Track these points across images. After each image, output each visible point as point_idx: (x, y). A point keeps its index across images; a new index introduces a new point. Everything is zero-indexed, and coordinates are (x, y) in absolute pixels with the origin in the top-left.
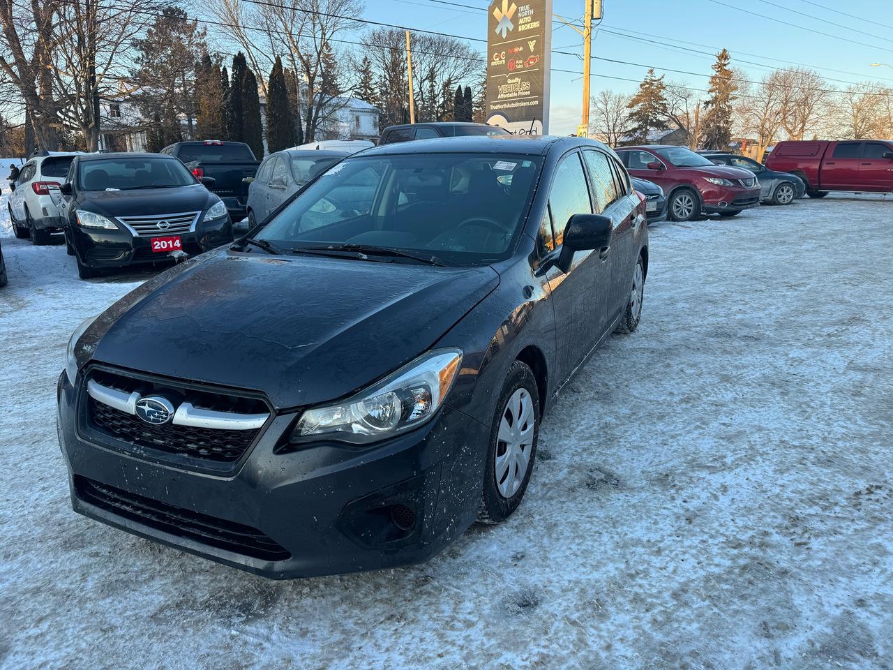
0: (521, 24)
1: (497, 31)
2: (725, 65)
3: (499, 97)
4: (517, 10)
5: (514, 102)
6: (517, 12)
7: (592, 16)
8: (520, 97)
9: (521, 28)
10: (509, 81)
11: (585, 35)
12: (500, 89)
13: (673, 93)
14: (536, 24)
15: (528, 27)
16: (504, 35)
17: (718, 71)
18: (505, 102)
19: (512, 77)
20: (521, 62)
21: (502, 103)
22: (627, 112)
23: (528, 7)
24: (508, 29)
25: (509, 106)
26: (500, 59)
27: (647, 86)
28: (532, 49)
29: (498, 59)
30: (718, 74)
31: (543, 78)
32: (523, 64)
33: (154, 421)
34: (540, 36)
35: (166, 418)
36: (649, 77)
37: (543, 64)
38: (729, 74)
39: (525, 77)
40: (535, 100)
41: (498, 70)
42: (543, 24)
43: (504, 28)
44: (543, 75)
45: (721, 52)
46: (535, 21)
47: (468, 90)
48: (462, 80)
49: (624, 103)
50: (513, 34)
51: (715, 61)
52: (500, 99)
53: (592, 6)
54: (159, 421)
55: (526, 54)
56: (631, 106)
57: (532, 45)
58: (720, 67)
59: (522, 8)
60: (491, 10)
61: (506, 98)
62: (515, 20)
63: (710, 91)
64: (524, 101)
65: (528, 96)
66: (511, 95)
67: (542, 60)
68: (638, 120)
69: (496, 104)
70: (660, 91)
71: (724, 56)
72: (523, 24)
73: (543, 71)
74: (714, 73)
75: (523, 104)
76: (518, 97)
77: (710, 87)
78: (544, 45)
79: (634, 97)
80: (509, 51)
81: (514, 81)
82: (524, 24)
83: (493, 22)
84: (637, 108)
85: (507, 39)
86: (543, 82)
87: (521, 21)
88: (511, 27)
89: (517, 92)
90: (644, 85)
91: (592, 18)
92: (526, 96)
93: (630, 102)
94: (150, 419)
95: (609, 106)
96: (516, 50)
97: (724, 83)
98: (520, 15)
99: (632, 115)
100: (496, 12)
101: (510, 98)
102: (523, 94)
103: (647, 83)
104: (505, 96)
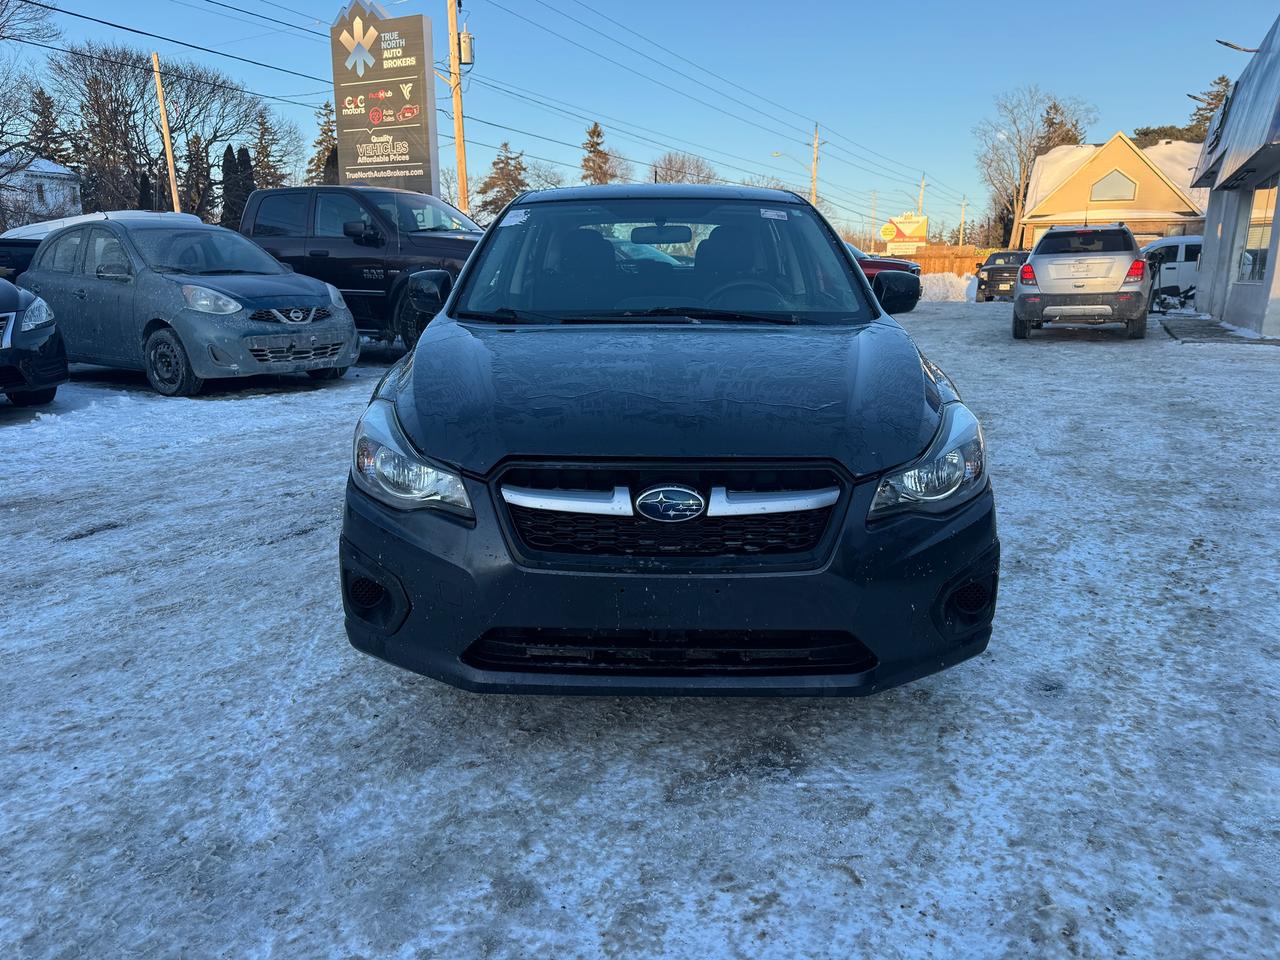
0: (387, 59)
1: (349, 65)
2: (598, 144)
3: (360, 160)
4: (379, 37)
5: (385, 170)
6: (378, 40)
7: (460, 59)
8: (394, 162)
9: (387, 65)
10: (374, 139)
11: (453, 85)
12: (360, 150)
13: (539, 176)
14: (411, 61)
15: (399, 63)
16: (361, 72)
17: (591, 152)
18: (370, 169)
19: (379, 134)
20: (391, 112)
21: (364, 171)
22: (478, 200)
23: (395, 34)
24: (366, 64)
25: (376, 174)
26: (357, 107)
27: (501, 165)
28: (407, 96)
29: (353, 106)
30: (591, 155)
31: (427, 138)
32: (394, 115)
33: (675, 517)
34: (419, 76)
35: (697, 510)
36: (503, 154)
37: (426, 118)
38: (603, 155)
39: (399, 135)
40: (417, 168)
41: (353, 121)
42: (421, 61)
43: (359, 63)
44: (427, 133)
45: (592, 126)
46: (410, 56)
47: (243, 152)
48: (235, 137)
49: (474, 187)
50: (376, 70)
51: (586, 138)
52: (361, 164)
53: (459, 44)
54: (686, 516)
55: (397, 102)
56: (483, 192)
57: (406, 90)
58: (593, 147)
59: (387, 36)
60: (336, 33)
61: (371, 164)
62: (376, 49)
63: (585, 177)
64: (400, 169)
65: (405, 162)
66: (379, 160)
67: (423, 111)
68: (494, 212)
69: (354, 171)
70: (520, 174)
71: (595, 132)
72: (389, 59)
73: (427, 128)
74: (586, 154)
75: (398, 173)
76: (389, 162)
77: (584, 172)
78: (425, 92)
79: (487, 180)
80: (371, 95)
81: (382, 139)
82: (392, 58)
83: (339, 52)
84: (491, 195)
85: (364, 78)
86: (428, 144)
87: (386, 54)
88: (371, 62)
89: (389, 155)
90: (498, 163)
91: (461, 63)
92: (402, 162)
93: (482, 186)
94: (669, 517)
95: (453, 189)
96: (382, 95)
97: (601, 168)
98: (384, 45)
99: (485, 205)
100: (345, 36)
101: (377, 163)
102: (399, 158)
103: (502, 162)
104: (369, 160)
